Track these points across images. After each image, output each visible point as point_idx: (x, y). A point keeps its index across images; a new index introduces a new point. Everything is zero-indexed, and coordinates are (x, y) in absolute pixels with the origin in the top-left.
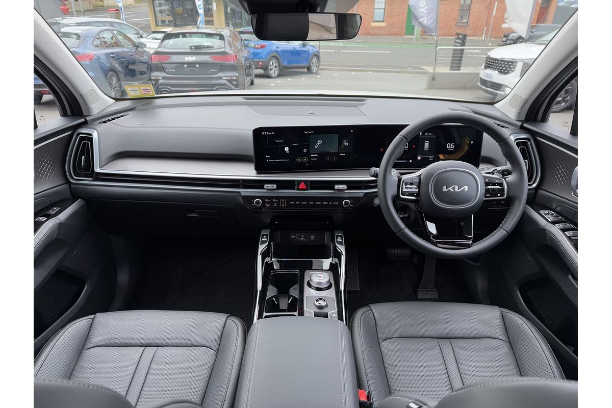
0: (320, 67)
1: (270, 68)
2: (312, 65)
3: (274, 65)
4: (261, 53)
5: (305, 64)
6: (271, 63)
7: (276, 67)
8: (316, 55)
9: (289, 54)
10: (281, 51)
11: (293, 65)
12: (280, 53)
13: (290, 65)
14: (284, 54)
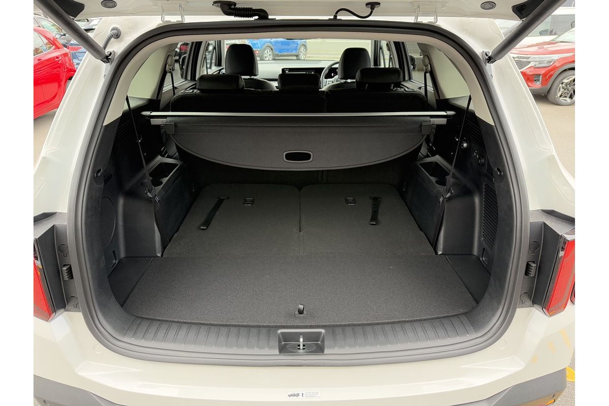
0: (307, 55)
1: (265, 56)
2: (300, 53)
3: (269, 54)
4: (257, 44)
5: (294, 53)
6: (266, 52)
7: (270, 55)
8: (303, 45)
9: (280, 44)
10: (274, 42)
11: (284, 53)
12: (273, 43)
13: (281, 54)
14: (277, 44)
